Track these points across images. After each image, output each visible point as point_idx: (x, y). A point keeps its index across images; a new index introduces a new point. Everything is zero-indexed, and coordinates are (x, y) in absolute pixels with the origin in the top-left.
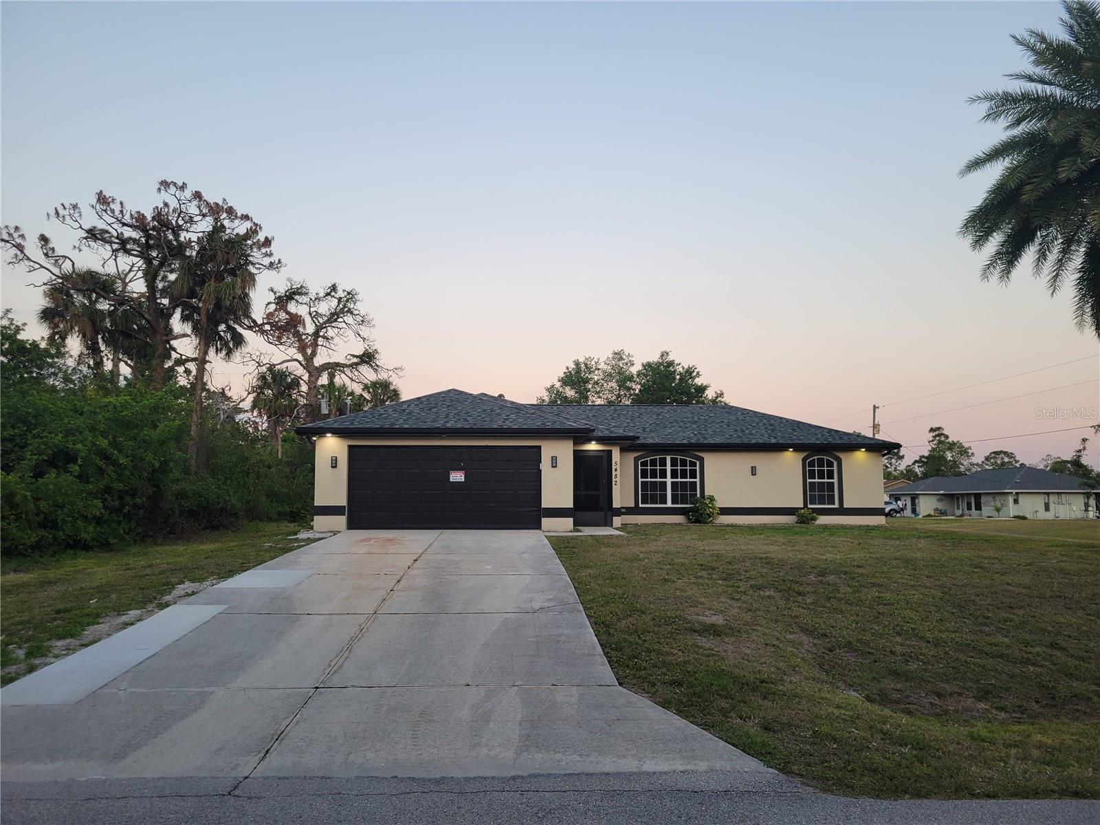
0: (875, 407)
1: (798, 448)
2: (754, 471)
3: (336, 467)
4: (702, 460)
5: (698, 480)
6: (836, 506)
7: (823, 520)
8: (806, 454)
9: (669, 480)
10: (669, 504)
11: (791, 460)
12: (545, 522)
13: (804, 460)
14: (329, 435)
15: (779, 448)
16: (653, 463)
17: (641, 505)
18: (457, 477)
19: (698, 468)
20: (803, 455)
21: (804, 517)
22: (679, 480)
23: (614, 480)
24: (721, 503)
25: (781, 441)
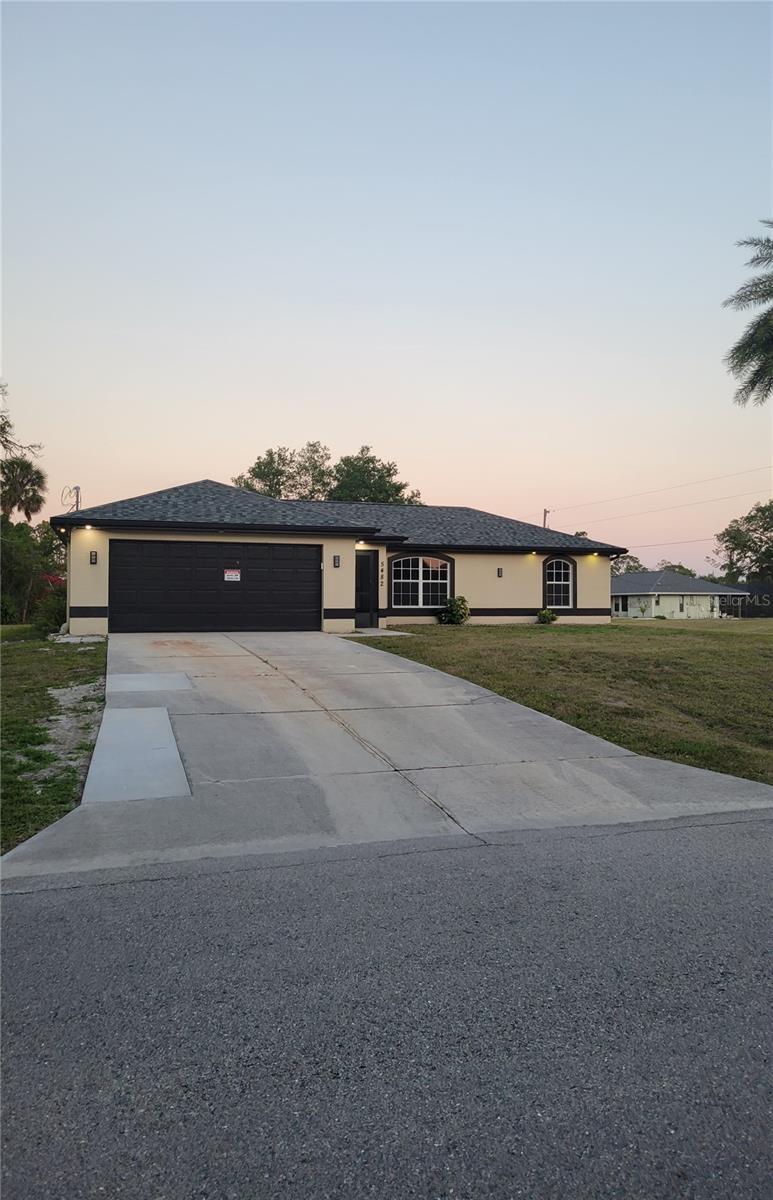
0: (546, 512)
1: (540, 551)
2: (500, 573)
3: (95, 563)
4: (452, 562)
5: (448, 581)
6: (571, 606)
7: (562, 620)
8: (546, 557)
9: (421, 581)
10: (421, 605)
11: (533, 563)
12: (327, 623)
13: (544, 563)
14: (88, 527)
15: (524, 551)
16: (406, 564)
17: (394, 607)
18: (232, 576)
19: (448, 570)
20: (543, 558)
21: (544, 618)
22: (430, 581)
23: (380, 581)
24: (471, 604)
25: (526, 544)
